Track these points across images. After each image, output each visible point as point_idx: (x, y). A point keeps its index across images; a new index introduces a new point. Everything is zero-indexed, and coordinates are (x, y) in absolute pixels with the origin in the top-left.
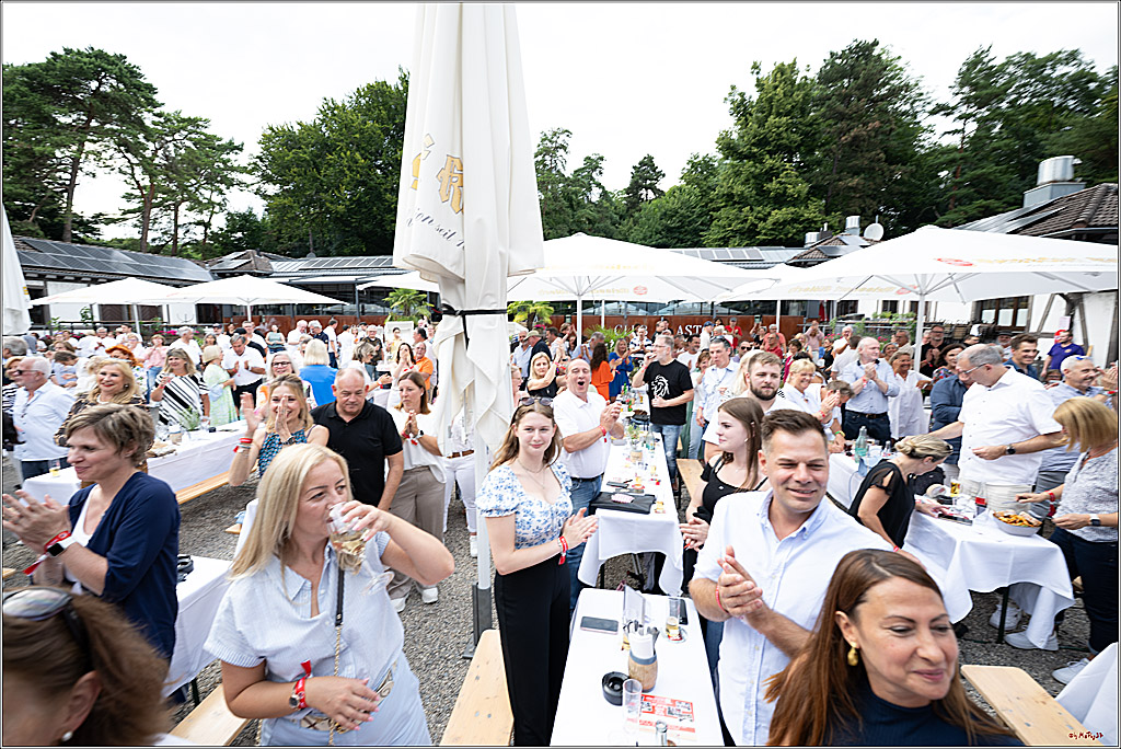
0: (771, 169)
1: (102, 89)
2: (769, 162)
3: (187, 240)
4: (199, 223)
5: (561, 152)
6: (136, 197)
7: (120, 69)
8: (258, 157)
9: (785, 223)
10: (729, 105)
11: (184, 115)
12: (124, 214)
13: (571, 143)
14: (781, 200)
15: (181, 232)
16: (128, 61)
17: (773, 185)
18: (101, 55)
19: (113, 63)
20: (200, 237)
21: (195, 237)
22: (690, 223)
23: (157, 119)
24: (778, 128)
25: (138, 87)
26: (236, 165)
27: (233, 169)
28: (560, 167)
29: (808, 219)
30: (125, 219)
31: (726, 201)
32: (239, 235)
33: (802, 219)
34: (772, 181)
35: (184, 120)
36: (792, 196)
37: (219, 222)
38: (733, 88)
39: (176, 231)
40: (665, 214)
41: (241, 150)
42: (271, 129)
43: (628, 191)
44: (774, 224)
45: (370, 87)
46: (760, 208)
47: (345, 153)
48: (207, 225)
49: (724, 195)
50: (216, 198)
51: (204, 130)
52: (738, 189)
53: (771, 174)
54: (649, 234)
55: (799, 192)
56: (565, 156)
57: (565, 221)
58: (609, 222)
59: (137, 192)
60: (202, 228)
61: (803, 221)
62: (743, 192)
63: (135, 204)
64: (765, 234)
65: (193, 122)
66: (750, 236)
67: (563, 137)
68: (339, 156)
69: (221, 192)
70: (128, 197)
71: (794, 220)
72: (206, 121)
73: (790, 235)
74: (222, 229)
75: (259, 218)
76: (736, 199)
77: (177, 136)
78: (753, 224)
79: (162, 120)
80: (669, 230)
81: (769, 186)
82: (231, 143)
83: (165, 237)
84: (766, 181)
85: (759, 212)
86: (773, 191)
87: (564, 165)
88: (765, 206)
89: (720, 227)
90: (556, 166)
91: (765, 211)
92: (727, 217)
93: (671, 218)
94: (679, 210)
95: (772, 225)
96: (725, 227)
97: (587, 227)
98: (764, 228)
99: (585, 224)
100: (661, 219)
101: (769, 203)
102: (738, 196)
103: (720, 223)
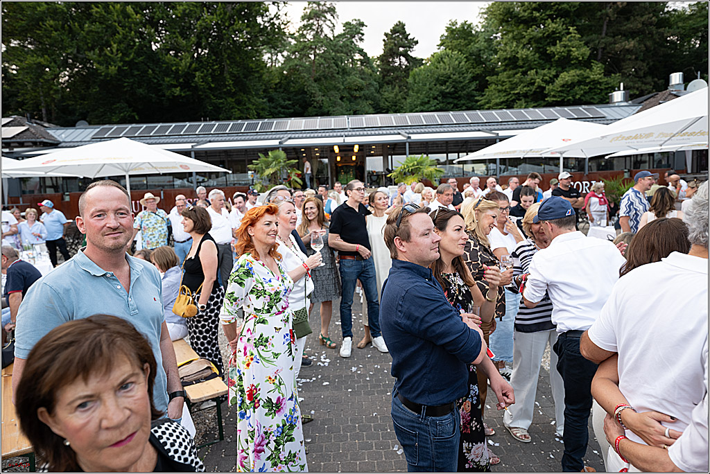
0: (554, 32)
5: (328, 16)
9: (572, 85)
14: (565, 62)
17: (557, 49)
22: (463, 88)
28: (327, 31)
29: (594, 81)
31: (506, 65)
33: (588, 80)
34: (555, 45)
36: (577, 59)
40: (437, 80)
44: (563, 86)
46: (546, 71)
52: (522, 53)
53: (553, 38)
54: (426, 100)
55: (583, 55)
56: (333, 20)
61: (589, 83)
62: (527, 56)
64: (554, 96)
66: (538, 98)
71: (579, 83)
73: (578, 97)
78: (539, 87)
80: (444, 95)
81: (553, 49)
84: (548, 44)
85: (545, 75)
86: (557, 54)
87: (332, 31)
88: (549, 69)
89: (499, 91)
90: (322, 31)
91: (550, 73)
92: (510, 81)
93: (444, 83)
94: (452, 76)
95: (561, 87)
96: (505, 91)
97: (357, 94)
98: (553, 90)
99: (356, 90)
100: (435, 85)
101: (552, 66)
102: (523, 59)
103: (500, 87)
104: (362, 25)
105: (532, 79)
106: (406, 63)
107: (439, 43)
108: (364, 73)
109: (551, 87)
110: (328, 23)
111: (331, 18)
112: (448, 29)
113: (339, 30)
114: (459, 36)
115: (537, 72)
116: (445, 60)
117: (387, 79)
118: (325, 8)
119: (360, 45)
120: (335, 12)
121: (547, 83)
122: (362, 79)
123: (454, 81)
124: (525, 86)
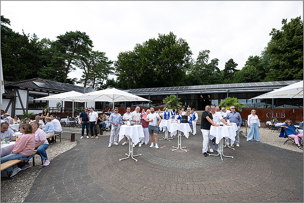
1: (78, 43)
2: (296, 52)
3: (96, 87)
4: (99, 83)
5: (206, 58)
6: (85, 76)
7: (83, 36)
8: (117, 62)
10: (272, 36)
13: (209, 55)
15: (95, 85)
16: (86, 34)
18: (79, 33)
19: (82, 34)
21: (98, 87)
23: (92, 53)
24: (299, 39)
25: (88, 41)
26: (111, 67)
28: (205, 62)
30: (82, 82)
37: (105, 82)
38: (274, 29)
40: (245, 75)
41: (112, 63)
42: (121, 53)
43: (224, 70)
45: (150, 40)
47: (142, 59)
48: (102, 83)
49: (274, 66)
50: (105, 76)
51: (104, 56)
56: (207, 59)
57: (207, 79)
58: (221, 80)
59: (85, 75)
60: (100, 85)
63: (85, 78)
65: (101, 53)
67: (206, 53)
68: (141, 60)
69: (106, 75)
70: (83, 76)
72: (105, 53)
74: (105, 85)
75: (115, 82)
76: (281, 67)
77: (96, 58)
82: (110, 61)
83: (91, 87)
84: (294, 59)
85: (293, 70)
86: (299, 62)
87: (207, 62)
88: (295, 68)
89: (271, 78)
90: (204, 62)
91: (296, 70)
92: (276, 74)
93: (247, 76)
94: (250, 74)
95: (301, 75)
96: (274, 78)
97: (215, 81)
98: (297, 76)
99: (214, 80)
100: (244, 77)
101: (296, 67)
102: (282, 65)
103: (271, 77)
104: (218, 60)
105: (286, 72)
106: (233, 72)
107: (245, 64)
108: (218, 75)
109: (296, 75)
110: (206, 60)
111: (207, 58)
112: (249, 59)
113: (209, 62)
114: (253, 61)
115: (289, 70)
116: (248, 69)
117: (226, 77)
118: (205, 55)
119: (217, 66)
120: (208, 56)
121: (294, 73)
122: (217, 76)
123: (251, 75)
124: (283, 75)
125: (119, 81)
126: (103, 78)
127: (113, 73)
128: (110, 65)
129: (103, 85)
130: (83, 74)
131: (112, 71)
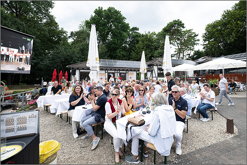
11: (188, 30)
12: (175, 55)
15: (184, 57)
20: (188, 58)
26: (196, 39)
27: (196, 40)
30: (175, 56)
32: (196, 56)
35: (188, 31)
37: (192, 53)
39: (183, 57)
41: (198, 35)
50: (192, 47)
51: (192, 32)
60: (188, 56)
65: (189, 30)
70: (175, 51)
74: (192, 55)
77: (186, 35)
79: (183, 32)
125: (204, 50)
126: (191, 50)
127: (198, 44)
128: (196, 38)
129: (190, 55)
130: (175, 50)
131: (197, 42)
